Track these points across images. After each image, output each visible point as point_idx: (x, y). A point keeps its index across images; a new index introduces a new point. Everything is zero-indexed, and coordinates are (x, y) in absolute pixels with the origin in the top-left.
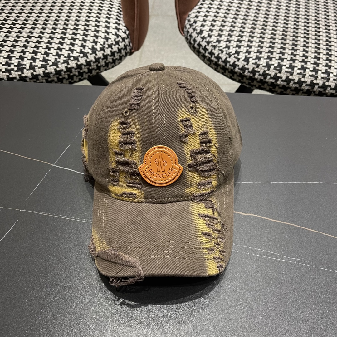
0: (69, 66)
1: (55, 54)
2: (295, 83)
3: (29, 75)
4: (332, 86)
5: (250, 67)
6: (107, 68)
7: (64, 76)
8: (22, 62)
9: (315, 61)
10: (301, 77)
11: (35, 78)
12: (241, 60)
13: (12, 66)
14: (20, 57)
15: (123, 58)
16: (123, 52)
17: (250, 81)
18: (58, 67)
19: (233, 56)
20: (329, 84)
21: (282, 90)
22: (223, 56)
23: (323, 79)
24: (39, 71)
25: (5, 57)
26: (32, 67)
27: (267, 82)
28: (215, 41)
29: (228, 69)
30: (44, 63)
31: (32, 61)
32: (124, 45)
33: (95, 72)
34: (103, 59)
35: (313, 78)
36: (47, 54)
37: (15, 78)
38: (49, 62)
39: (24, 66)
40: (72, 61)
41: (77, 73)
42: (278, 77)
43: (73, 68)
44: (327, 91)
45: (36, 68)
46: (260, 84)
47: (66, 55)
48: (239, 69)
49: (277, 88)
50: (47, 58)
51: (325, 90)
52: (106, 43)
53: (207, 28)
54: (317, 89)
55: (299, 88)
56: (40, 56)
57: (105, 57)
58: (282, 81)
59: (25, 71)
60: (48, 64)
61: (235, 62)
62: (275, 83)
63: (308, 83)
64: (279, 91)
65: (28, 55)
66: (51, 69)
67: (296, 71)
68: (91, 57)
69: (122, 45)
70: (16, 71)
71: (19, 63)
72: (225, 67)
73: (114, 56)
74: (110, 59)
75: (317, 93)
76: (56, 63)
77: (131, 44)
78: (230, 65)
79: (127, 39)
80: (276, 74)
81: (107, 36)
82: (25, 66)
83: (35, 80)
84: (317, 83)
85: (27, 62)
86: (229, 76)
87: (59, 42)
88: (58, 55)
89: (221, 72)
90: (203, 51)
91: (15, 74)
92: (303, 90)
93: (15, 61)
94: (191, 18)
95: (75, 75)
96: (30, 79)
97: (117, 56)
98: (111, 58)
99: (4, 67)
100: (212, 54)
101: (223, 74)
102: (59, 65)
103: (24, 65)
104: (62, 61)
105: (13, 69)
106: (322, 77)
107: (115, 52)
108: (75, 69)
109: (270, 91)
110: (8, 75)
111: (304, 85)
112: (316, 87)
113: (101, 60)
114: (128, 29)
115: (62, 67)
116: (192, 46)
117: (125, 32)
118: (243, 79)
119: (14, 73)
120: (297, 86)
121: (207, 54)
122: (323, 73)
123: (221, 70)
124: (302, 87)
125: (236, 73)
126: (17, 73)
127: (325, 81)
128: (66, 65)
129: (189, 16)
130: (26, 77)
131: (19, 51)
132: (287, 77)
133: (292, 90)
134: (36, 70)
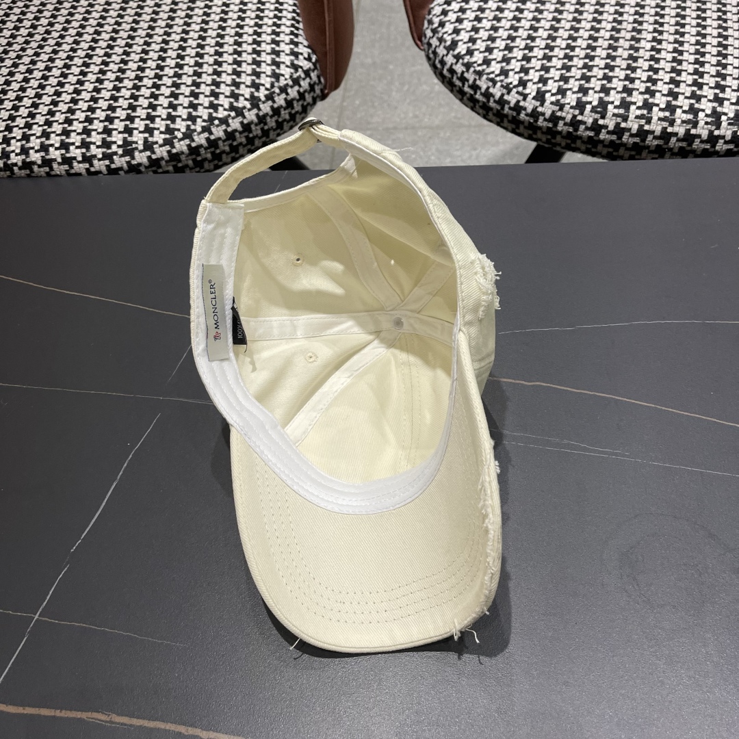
0: (212, 137)
1: (185, 117)
2: (632, 135)
3: (145, 161)
4: (703, 136)
5: (548, 109)
6: (282, 132)
7: (204, 156)
8: (129, 139)
9: (670, 89)
10: (643, 124)
11: (155, 164)
12: (530, 97)
13: (114, 148)
14: (125, 128)
15: (309, 107)
16: (309, 98)
17: (549, 137)
18: (193, 141)
19: (515, 90)
20: (698, 133)
21: (611, 150)
22: (497, 92)
23: (685, 125)
24: (161, 152)
25: (100, 130)
26: (148, 146)
27: (580, 138)
28: (480, 62)
29: (506, 116)
30: (168, 136)
31: (147, 135)
32: (310, 84)
33: (259, 142)
34: (271, 117)
35: (665, 124)
36: (171, 118)
37: (121, 169)
38: (176, 133)
39: (134, 146)
40: (217, 126)
41: (227, 148)
42: (600, 125)
43: (220, 139)
44: (694, 146)
45: (155, 146)
46: (569, 141)
47: (206, 117)
48: (527, 115)
49: (600, 147)
50: (172, 126)
51: (690, 144)
52: (276, 84)
53: (464, 36)
54: (675, 143)
55: (642, 144)
56: (160, 124)
57: (276, 111)
58: (609, 133)
59: (136, 154)
60: (176, 137)
61: (518, 102)
62: (595, 138)
63: (658, 133)
64: (605, 151)
65: (139, 124)
66: (181, 146)
67: (634, 112)
68: (251, 116)
69: (305, 84)
70: (122, 156)
71: (125, 139)
72: (502, 112)
73: (293, 108)
74: (285, 114)
75: (676, 150)
76: (188, 135)
77: (322, 80)
78: (510, 108)
79: (313, 71)
80: (596, 121)
81: (277, 71)
82: (136, 145)
83: (154, 169)
84: (674, 131)
85: (138, 138)
86: (510, 128)
87: (191, 93)
88: (192, 118)
89: (495, 121)
90: (458, 83)
91: (121, 162)
92: (648, 147)
93: (118, 138)
94: (434, 15)
95: (224, 152)
96: (146, 167)
97: (297, 107)
98: (287, 111)
99: (100, 150)
100: (475, 87)
101: (498, 124)
102: (196, 138)
103: (134, 142)
104: (199, 129)
105: (115, 153)
106: (683, 119)
107: (293, 100)
108: (224, 141)
109: (588, 152)
110: (108, 163)
111: (650, 137)
112: (673, 139)
113: (268, 119)
114: (314, 52)
115: (200, 139)
116: (438, 72)
117: (309, 59)
118: (535, 133)
119: (117, 159)
120: (637, 140)
121: (466, 89)
122: (684, 112)
123: (494, 118)
124: (647, 142)
125: (522, 122)
126: (123, 158)
127: (689, 127)
128: (206, 135)
129: (429, 13)
130: (139, 165)
131: (122, 118)
132: (618, 124)
133: (627, 149)
134: (156, 150)
